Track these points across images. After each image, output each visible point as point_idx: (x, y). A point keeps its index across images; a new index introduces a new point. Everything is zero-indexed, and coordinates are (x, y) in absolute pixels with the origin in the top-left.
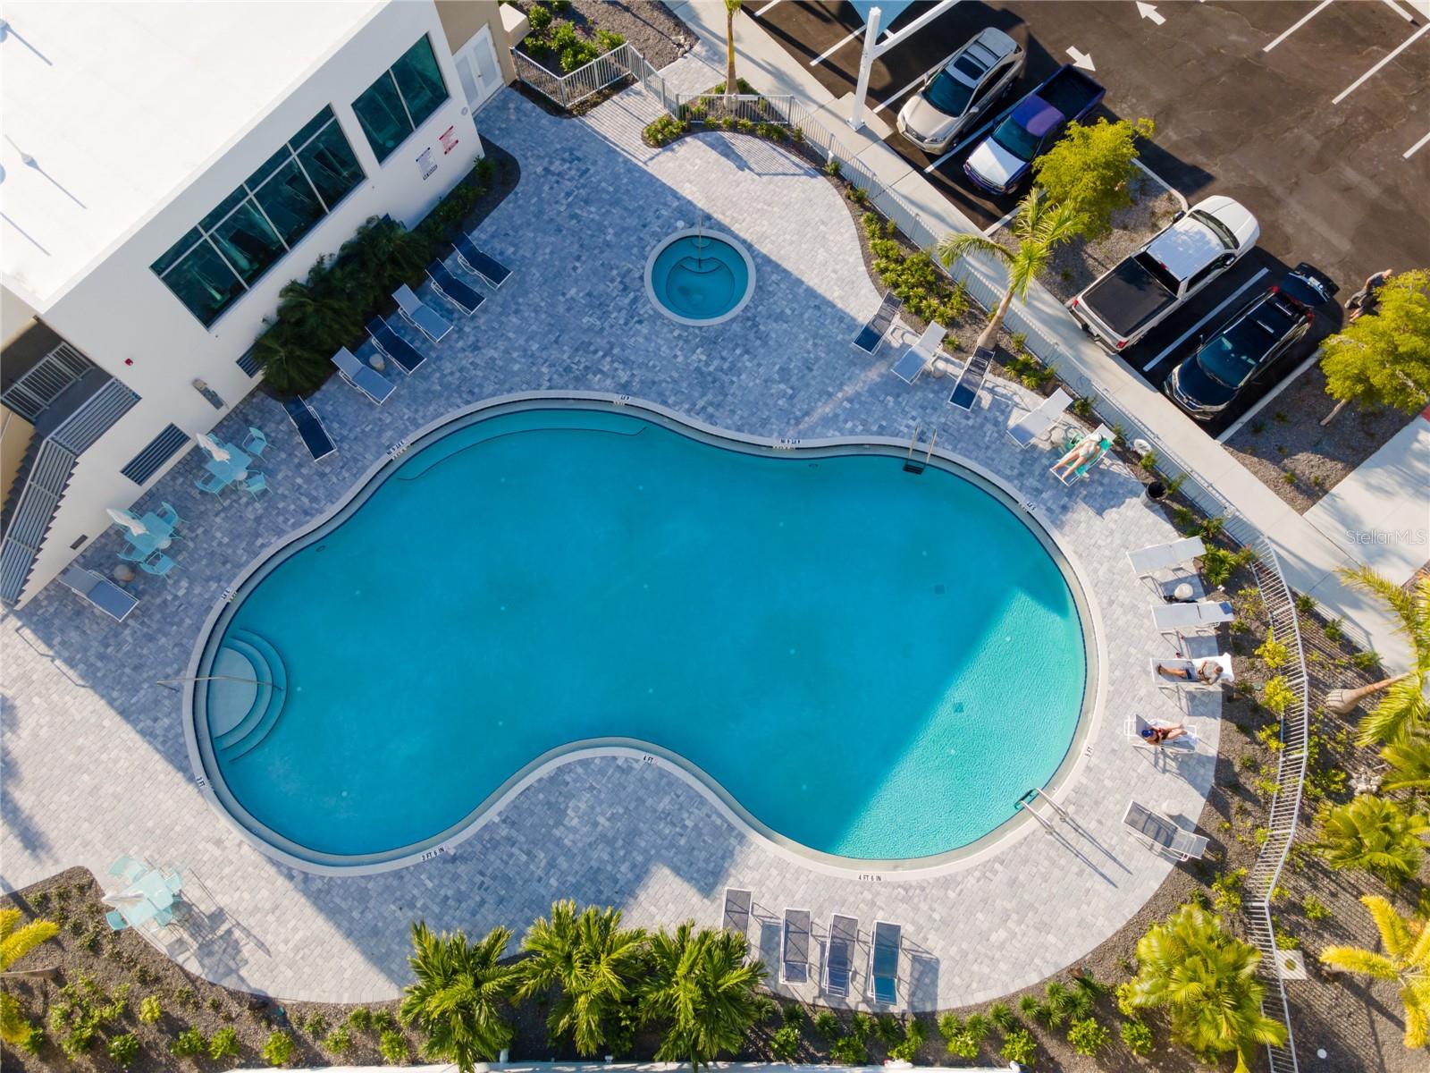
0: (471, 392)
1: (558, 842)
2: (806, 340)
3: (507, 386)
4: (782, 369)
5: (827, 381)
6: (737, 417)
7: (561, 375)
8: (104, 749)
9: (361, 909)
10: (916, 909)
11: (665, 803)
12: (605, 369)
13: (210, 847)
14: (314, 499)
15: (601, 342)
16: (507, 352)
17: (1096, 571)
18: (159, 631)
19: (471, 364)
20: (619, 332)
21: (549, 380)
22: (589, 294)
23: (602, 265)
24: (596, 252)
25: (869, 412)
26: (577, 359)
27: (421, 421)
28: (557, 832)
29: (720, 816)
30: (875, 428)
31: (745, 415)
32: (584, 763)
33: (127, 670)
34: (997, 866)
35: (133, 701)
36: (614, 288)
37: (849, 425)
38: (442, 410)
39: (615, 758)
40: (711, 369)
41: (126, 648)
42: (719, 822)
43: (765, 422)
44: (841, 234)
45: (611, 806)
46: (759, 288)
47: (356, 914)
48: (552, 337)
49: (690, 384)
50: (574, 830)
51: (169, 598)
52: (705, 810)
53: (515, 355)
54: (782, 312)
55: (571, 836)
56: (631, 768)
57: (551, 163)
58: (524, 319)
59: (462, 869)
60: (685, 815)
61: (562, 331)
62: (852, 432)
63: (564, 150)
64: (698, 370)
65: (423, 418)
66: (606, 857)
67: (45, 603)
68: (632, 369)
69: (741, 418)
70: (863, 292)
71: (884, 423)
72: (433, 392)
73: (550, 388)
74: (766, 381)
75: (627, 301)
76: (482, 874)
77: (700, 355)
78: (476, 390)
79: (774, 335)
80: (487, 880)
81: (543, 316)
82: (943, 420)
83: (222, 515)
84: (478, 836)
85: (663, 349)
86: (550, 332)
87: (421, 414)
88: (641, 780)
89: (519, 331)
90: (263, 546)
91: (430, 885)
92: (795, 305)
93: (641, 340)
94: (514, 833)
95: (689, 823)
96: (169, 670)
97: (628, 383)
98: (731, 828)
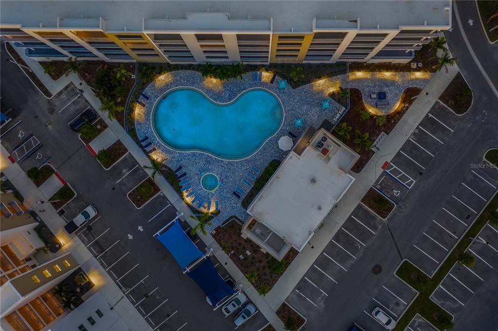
3: (241, 162)
7: (232, 164)
8: (294, 105)
10: (181, 82)
11: (215, 96)
12: (225, 165)
15: (226, 170)
19: (247, 166)
20: (223, 172)
22: (228, 179)
23: (226, 185)
25: (183, 157)
26: (230, 167)
31: (203, 157)
32: (226, 102)
37: (186, 154)
38: (251, 158)
40: (208, 165)
43: (200, 155)
49: (212, 162)
53: (240, 168)
55: (228, 92)
57: (236, 206)
65: (254, 156)
68: (221, 165)
71: (181, 155)
73: (234, 162)
74: (199, 162)
75: (222, 178)
77: (210, 167)
78: (246, 161)
79: (198, 171)
85: (216, 169)
86: (235, 172)
93: (220, 170)
97: (222, 162)
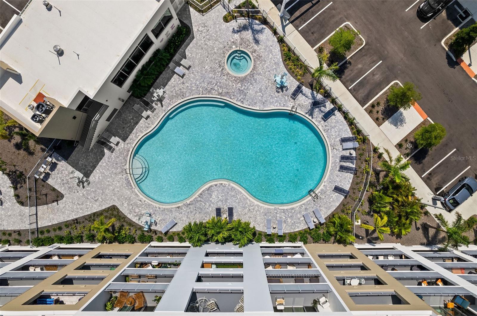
0: (183, 96)
1: (211, 201)
2: (266, 80)
3: (192, 94)
4: (260, 89)
5: (271, 92)
6: (249, 102)
7: (205, 91)
8: (113, 181)
9: (171, 214)
10: (286, 214)
11: (233, 193)
12: (216, 89)
13: (139, 201)
14: (149, 124)
15: (214, 81)
16: (191, 84)
17: (331, 141)
18: (119, 156)
19: (183, 88)
20: (219, 78)
21: (202, 92)
22: (211, 68)
23: (214, 59)
24: (212, 55)
25: (281, 101)
26: (208, 87)
27: (172, 103)
28: (210, 199)
29: (245, 196)
30: (282, 105)
31: (251, 101)
33: (114, 164)
34: (303, 205)
35: (117, 171)
36: (217, 66)
37: (276, 104)
38: (177, 101)
39: (222, 184)
40: (242, 89)
41: (113, 160)
42: (245, 197)
43: (256, 103)
44: (276, 49)
45: (222, 194)
46: (254, 65)
47: (170, 215)
48: (202, 80)
49: (237, 93)
50: (214, 199)
51: (120, 148)
52: (242, 195)
53: (193, 85)
54: (260, 73)
55: (214, 200)
56: (225, 186)
57: (199, 28)
58: (195, 75)
59: (191, 206)
60: (238, 196)
61: (204, 78)
62: (277, 106)
63: (202, 23)
64: (239, 89)
65: (172, 102)
66: (221, 204)
67: (94, 149)
68: (222, 89)
69: (250, 102)
70: (281, 67)
71: (285, 104)
72: (174, 96)
73: (202, 94)
74: (256, 92)
75: (221, 70)
76: (195, 207)
78: (184, 95)
79: (258, 79)
80: (197, 209)
81: (199, 74)
82: (299, 103)
83: (128, 128)
84: (194, 200)
85: (230, 83)
86: (202, 79)
87: (171, 101)
88: (228, 188)
89: (194, 78)
90: (139, 136)
91: (185, 209)
92: (264, 71)
93: (225, 81)
94: (201, 199)
95: (238, 197)
96: (123, 164)
97: (222, 93)
98: (247, 198)
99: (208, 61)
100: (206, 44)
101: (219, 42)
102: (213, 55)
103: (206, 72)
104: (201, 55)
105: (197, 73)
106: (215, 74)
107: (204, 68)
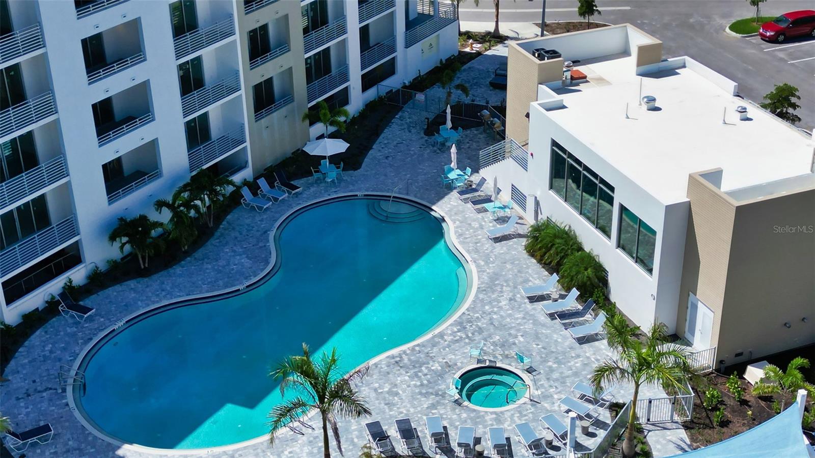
7: (468, 319)
12: (458, 333)
26: (474, 326)
40: (423, 368)
49: (421, 357)
64: (427, 363)
68: (450, 342)
99: (535, 346)
100: (578, 356)
101: (568, 377)
102: (541, 357)
103: (510, 334)
104: (556, 341)
105: (518, 324)
106: (495, 344)
107: (522, 336)
